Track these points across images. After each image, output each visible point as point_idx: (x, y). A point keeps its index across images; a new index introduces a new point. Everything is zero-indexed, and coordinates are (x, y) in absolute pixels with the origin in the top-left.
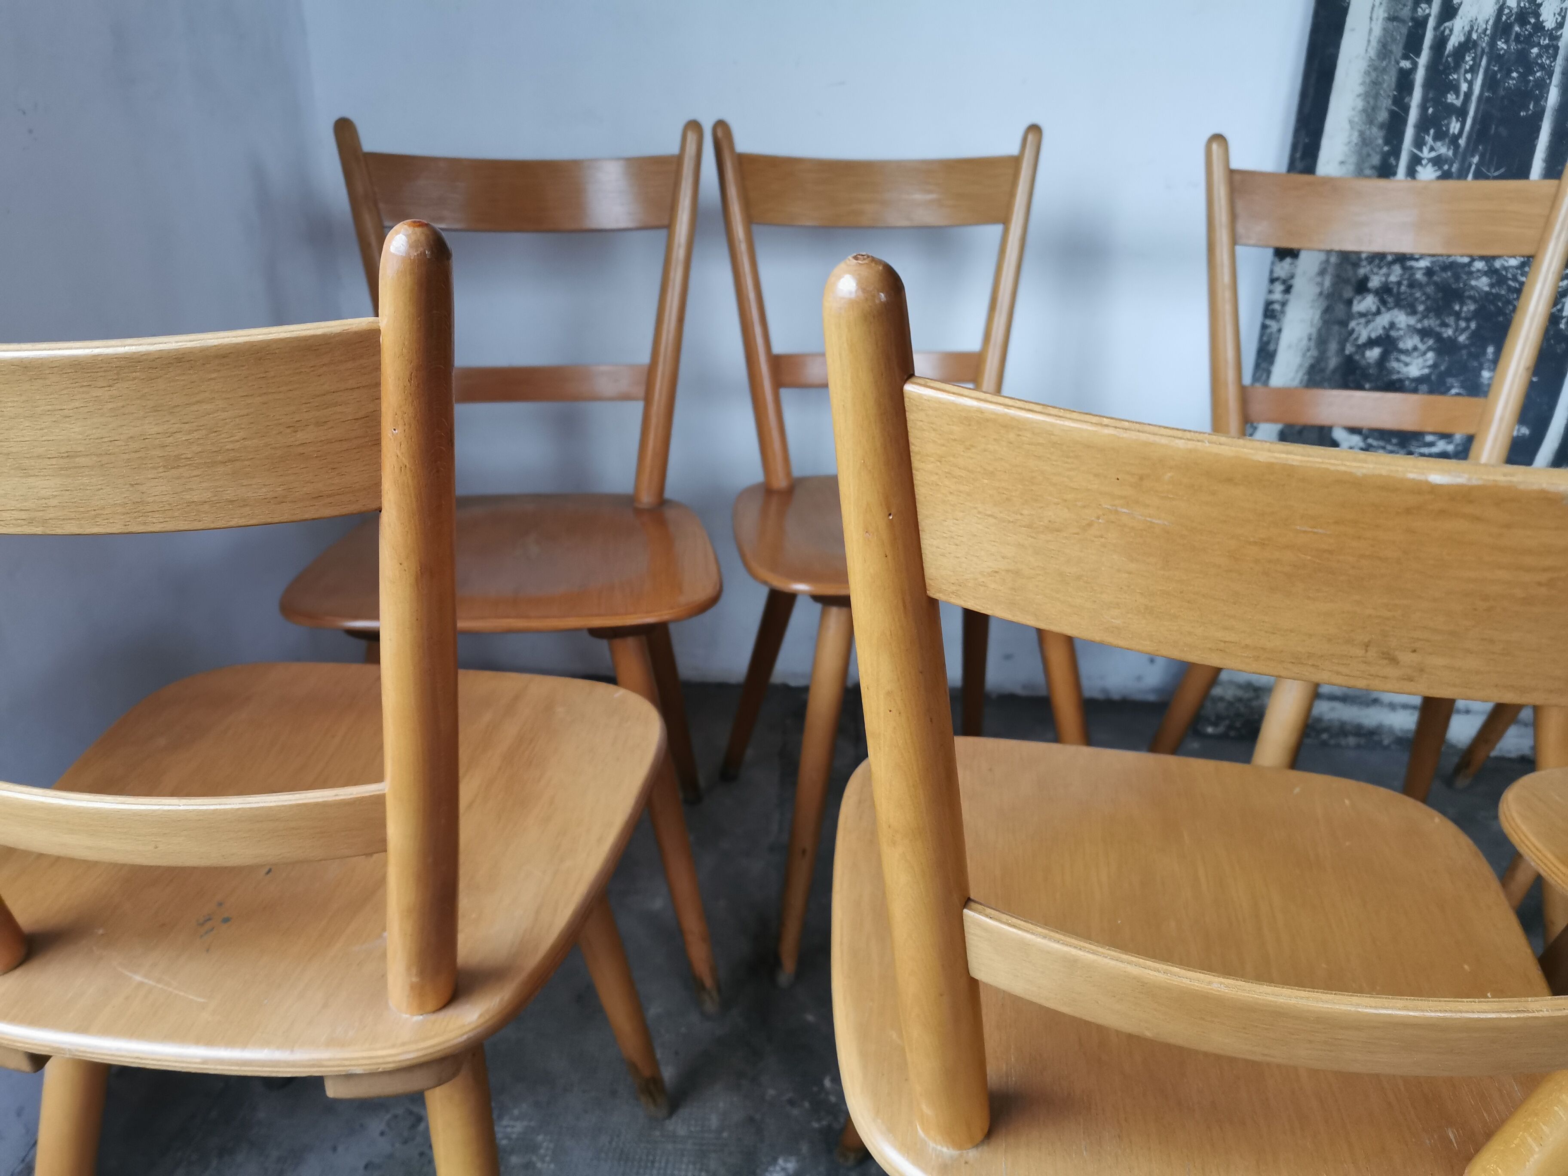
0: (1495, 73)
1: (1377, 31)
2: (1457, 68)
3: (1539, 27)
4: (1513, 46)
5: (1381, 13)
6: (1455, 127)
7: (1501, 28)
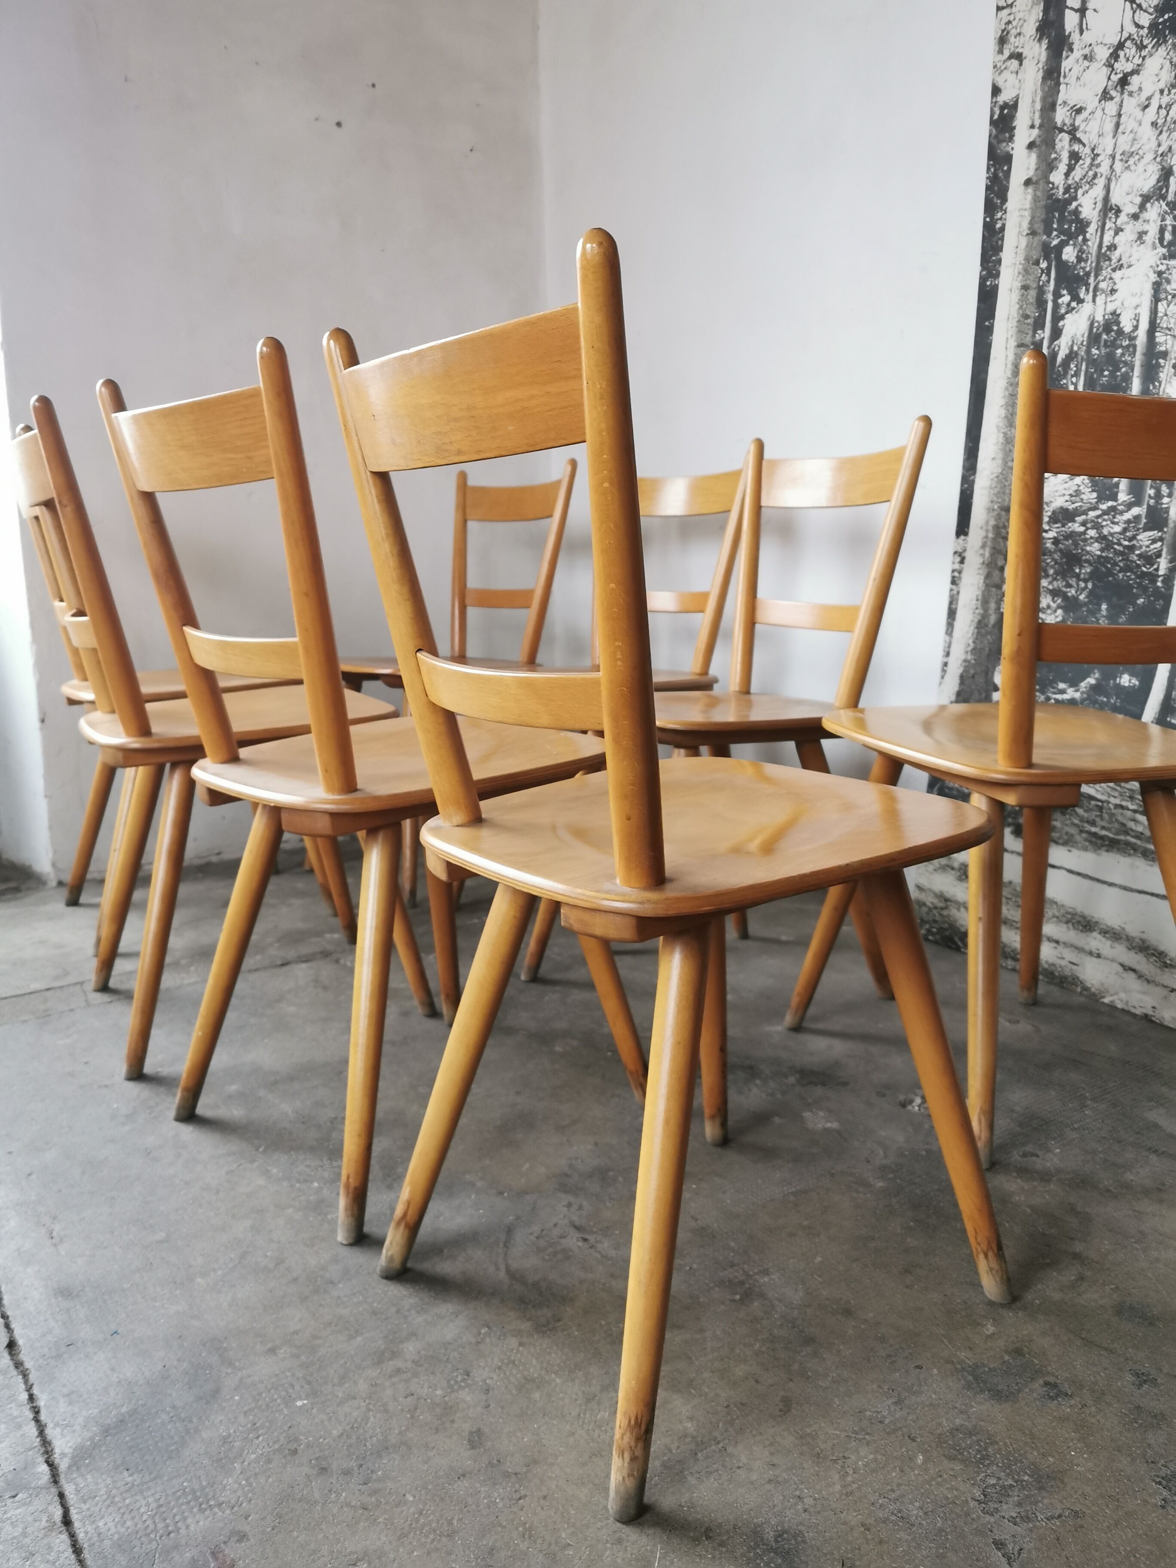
0: (1092, 374)
2: (1065, 376)
3: (1120, 332)
4: (1103, 351)
7: (1094, 339)
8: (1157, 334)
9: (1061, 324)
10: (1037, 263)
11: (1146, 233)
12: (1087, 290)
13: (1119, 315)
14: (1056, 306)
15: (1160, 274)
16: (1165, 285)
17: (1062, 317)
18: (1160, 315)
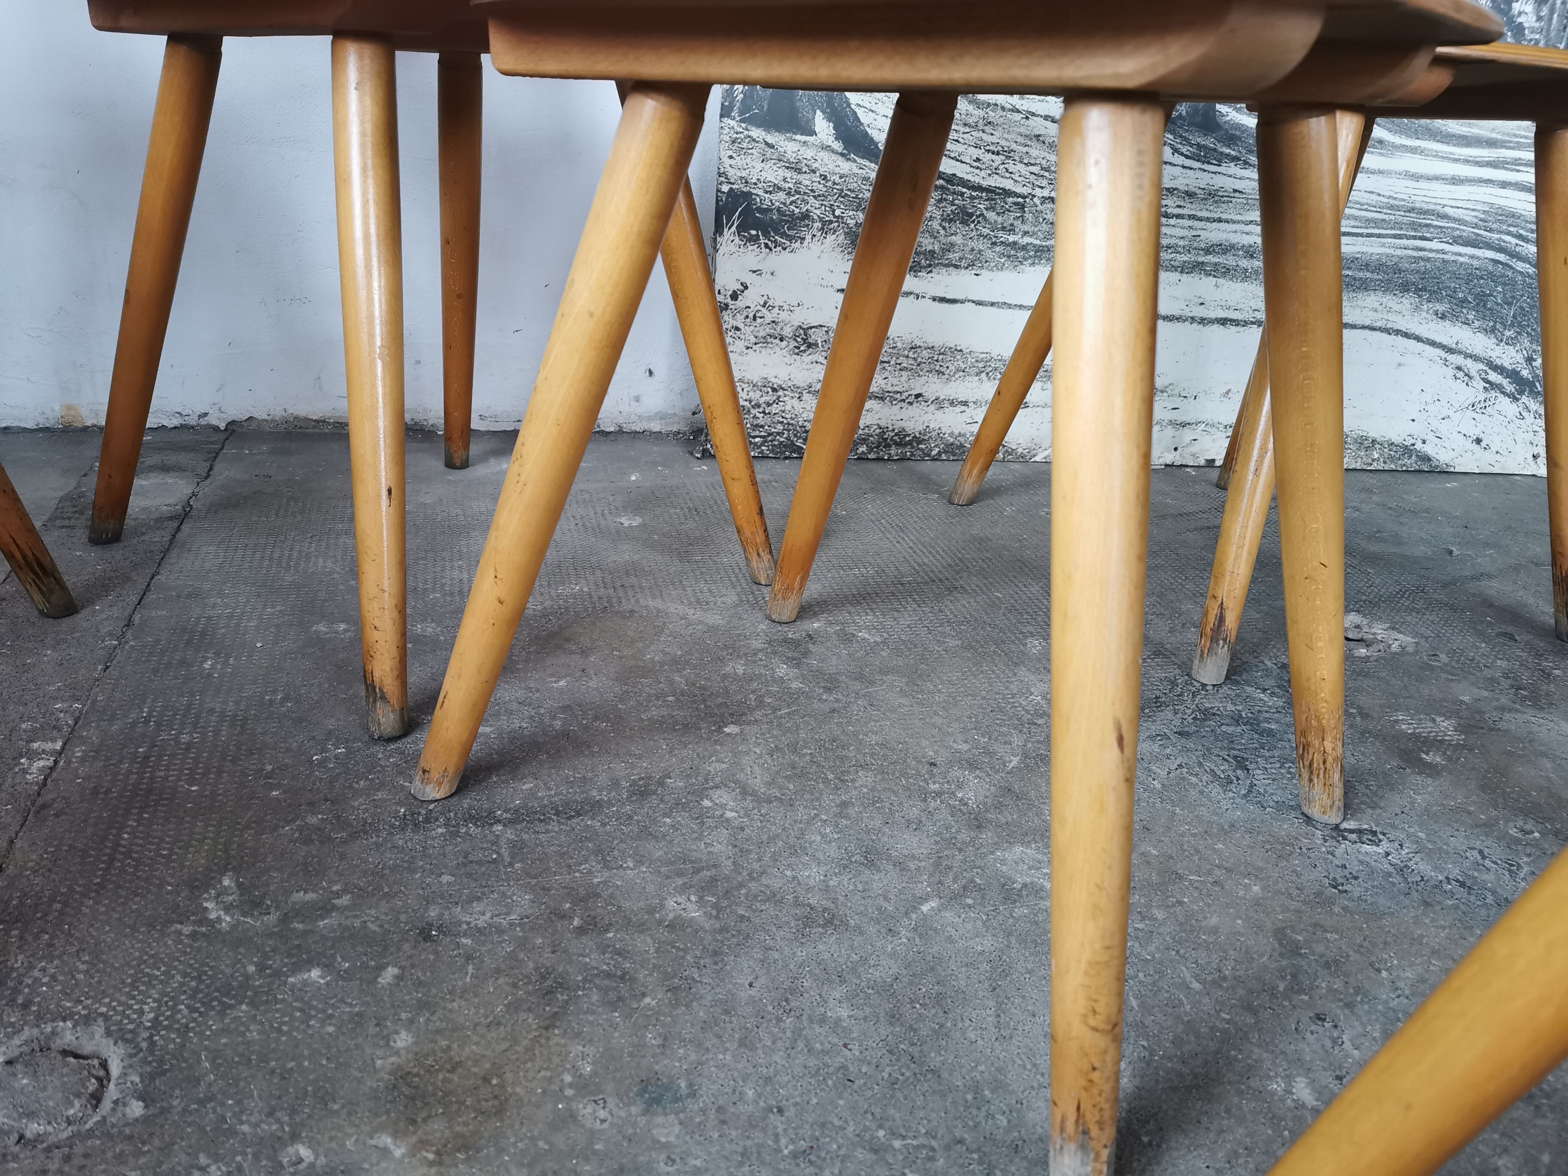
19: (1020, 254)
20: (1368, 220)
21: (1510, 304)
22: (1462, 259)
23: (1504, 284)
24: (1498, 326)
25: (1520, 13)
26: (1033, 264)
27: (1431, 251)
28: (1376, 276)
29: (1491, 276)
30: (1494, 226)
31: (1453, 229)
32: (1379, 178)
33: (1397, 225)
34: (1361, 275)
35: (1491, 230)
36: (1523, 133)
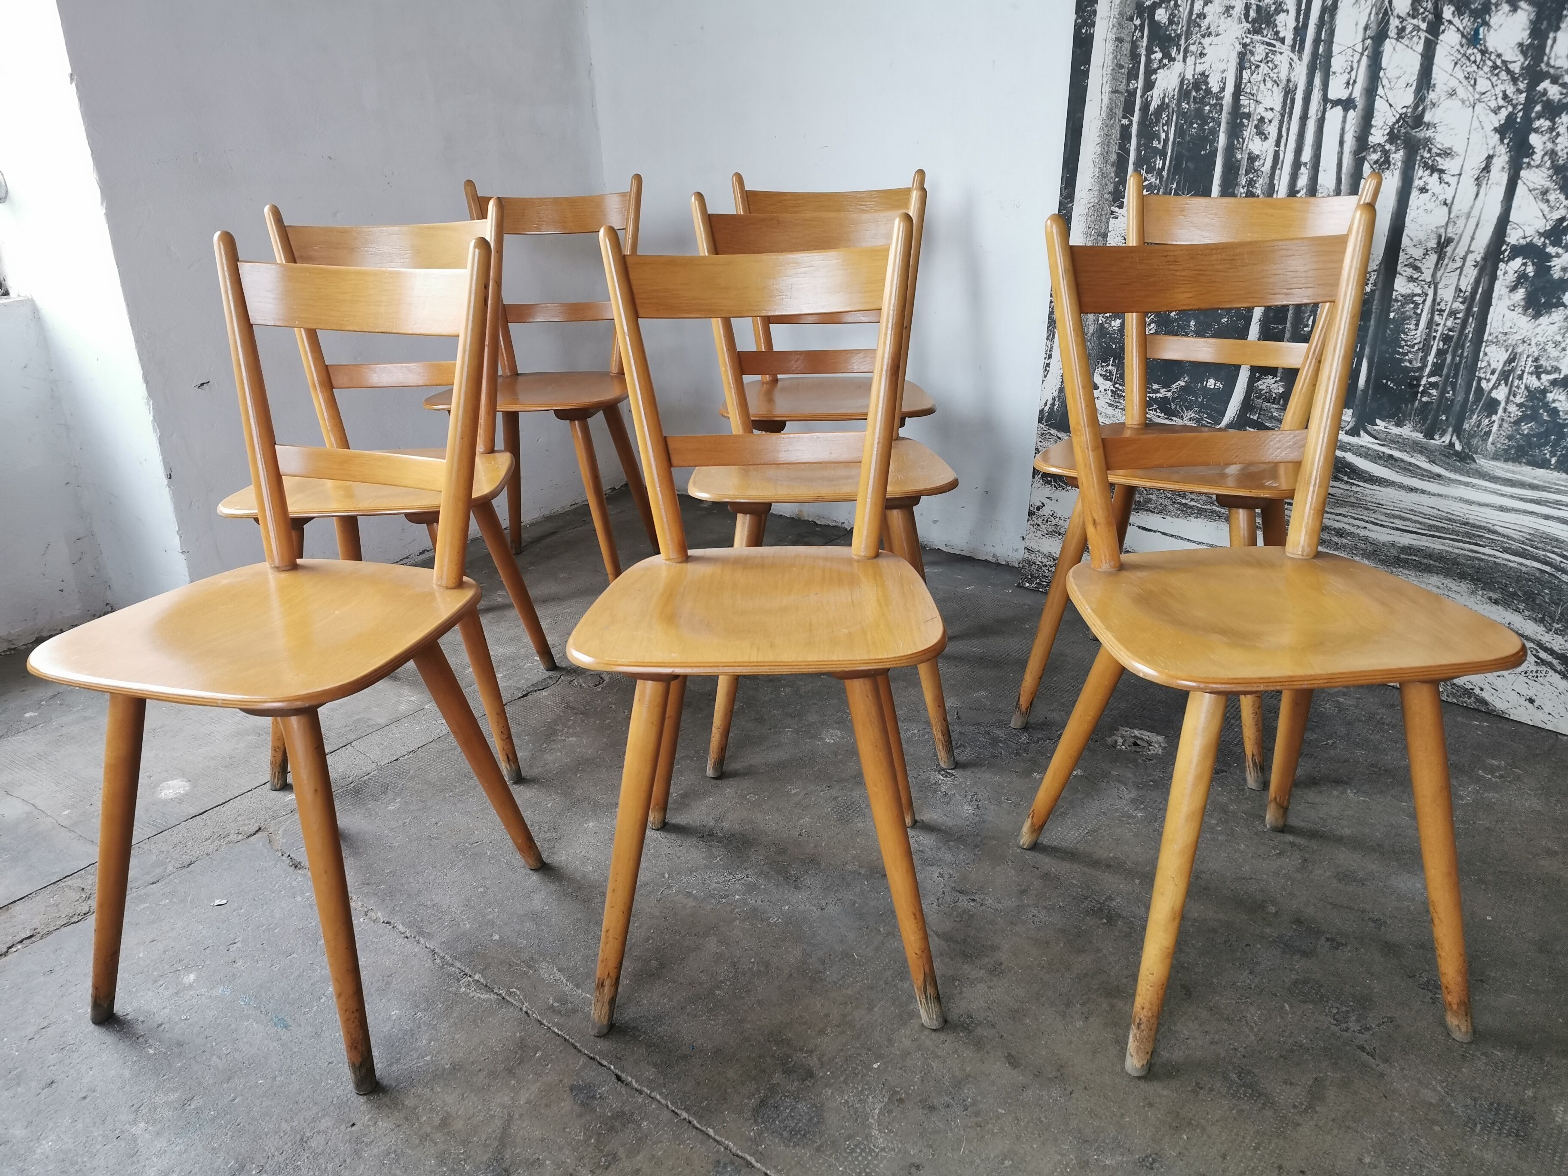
0: (1182, 125)
1: (1106, 101)
2: (1157, 122)
3: (1208, 91)
4: (1192, 106)
5: (1107, 89)
6: (1159, 163)
7: (1184, 93)
8: (1241, 97)
9: (1154, 77)
10: (1131, 19)
11: (1233, 7)
12: (1179, 51)
13: (1208, 76)
14: (1149, 61)
15: (1245, 45)
16: (1249, 56)
17: (1155, 72)
18: (1244, 81)
19: (1189, 511)
20: (1430, 526)
21: (1557, 604)
22: (1511, 564)
23: (1551, 589)
24: (1547, 618)
25: (1554, 401)
26: (1196, 517)
27: (1484, 554)
28: (1437, 564)
29: (1538, 580)
30: (1539, 545)
31: (1502, 542)
32: (1439, 499)
33: (1453, 532)
34: (1426, 561)
35: (1537, 548)
36: (1563, 483)
